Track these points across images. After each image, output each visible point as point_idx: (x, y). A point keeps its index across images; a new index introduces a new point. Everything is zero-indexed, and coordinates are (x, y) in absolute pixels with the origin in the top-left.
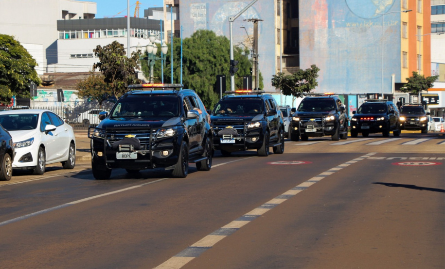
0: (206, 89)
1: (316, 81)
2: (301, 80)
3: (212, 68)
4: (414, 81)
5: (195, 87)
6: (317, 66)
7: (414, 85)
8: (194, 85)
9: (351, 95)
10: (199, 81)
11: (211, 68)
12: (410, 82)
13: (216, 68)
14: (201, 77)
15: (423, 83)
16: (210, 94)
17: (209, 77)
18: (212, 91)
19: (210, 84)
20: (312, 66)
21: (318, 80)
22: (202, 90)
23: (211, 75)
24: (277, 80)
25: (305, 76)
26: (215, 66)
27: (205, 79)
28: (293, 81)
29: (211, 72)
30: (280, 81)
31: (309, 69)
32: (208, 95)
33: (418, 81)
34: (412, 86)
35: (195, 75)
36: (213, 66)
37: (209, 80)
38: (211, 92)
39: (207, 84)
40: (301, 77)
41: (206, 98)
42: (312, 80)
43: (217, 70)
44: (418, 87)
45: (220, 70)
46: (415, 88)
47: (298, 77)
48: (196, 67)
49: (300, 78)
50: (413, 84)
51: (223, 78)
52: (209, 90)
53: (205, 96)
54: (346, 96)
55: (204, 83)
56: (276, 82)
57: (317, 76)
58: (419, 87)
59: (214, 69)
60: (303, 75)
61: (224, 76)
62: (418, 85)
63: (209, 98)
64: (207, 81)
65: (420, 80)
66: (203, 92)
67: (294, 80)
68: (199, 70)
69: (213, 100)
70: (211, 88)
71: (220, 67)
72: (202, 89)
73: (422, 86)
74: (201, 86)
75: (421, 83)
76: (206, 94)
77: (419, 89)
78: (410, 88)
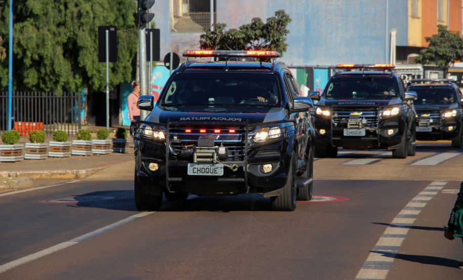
0: (47, 52)
1: (285, 42)
2: (257, 39)
3: (60, 11)
4: (441, 42)
5: (25, 47)
6: (287, 13)
7: (441, 51)
8: (23, 43)
9: (318, 68)
10: (34, 36)
11: (56, 11)
12: (433, 44)
13: (68, 11)
14: (38, 29)
15: (458, 46)
16: (56, 61)
17: (54, 28)
18: (61, 57)
19: (57, 43)
20: (278, 13)
21: (288, 39)
22: (38, 54)
23: (58, 25)
24: (210, 39)
25: (265, 31)
26: (66, 7)
27: (46, 32)
28: (242, 41)
29: (59, 19)
30: (218, 41)
31: (273, 18)
32: (52, 64)
33: (447, 44)
34: (436, 53)
35: (26, 23)
36: (62, 7)
37: (54, 34)
38: (59, 60)
39: (49, 43)
40: (258, 32)
41: (48, 69)
42: (278, 40)
43: (69, 15)
44: (448, 54)
45: (75, 15)
46: (443, 57)
47: (250, 32)
48: (27, 8)
49: (255, 35)
50: (438, 49)
51: (110, 33)
52: (55, 54)
53: (45, 65)
54: (310, 71)
55: (43, 41)
56: (208, 42)
57: (286, 32)
58: (451, 55)
59: (63, 12)
60: (262, 30)
61: (113, 29)
62: (448, 50)
63: (54, 69)
64: (50, 36)
65: (450, 41)
66: (41, 57)
67: (244, 39)
68: (32, 15)
69: (64, 74)
70: (60, 50)
71: (76, 10)
72: (41, 51)
73: (457, 53)
74: (38, 46)
75: (454, 47)
76: (47, 62)
77: (451, 57)
78: (433, 56)
